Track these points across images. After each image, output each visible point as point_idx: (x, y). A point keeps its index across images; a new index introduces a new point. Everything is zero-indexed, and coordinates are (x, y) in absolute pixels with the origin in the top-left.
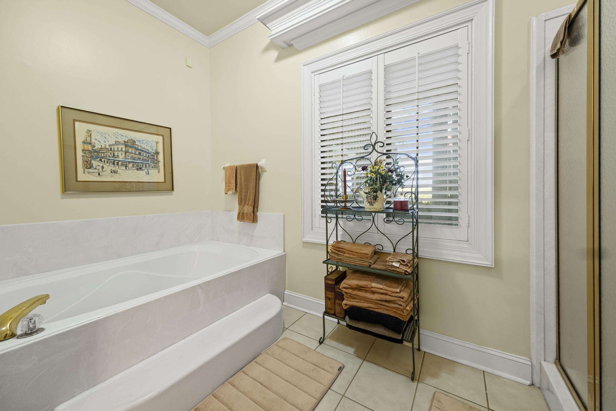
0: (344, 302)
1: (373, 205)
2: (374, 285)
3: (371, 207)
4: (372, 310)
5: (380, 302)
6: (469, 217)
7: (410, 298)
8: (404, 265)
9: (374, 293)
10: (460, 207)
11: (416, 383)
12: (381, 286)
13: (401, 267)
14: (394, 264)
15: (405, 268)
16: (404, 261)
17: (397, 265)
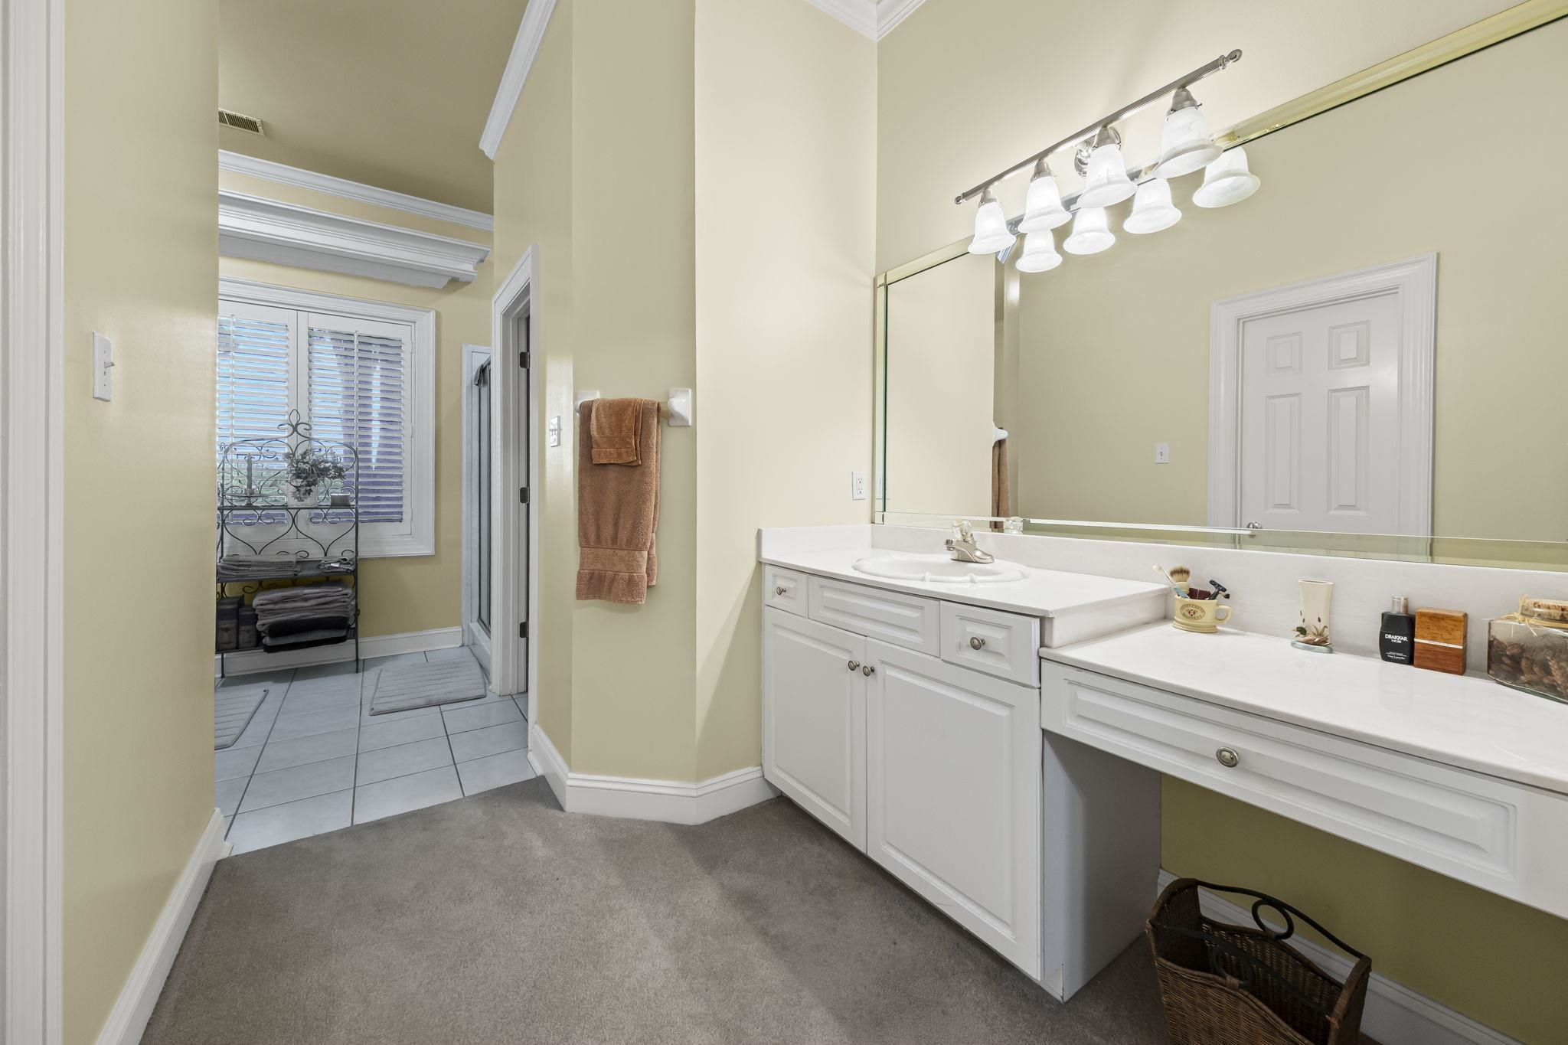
0: (259, 623)
1: (303, 501)
2: (306, 591)
3: (302, 503)
4: (306, 618)
5: (316, 607)
6: (412, 511)
7: (353, 596)
8: (345, 564)
9: (306, 600)
10: (405, 502)
11: (361, 674)
12: (318, 590)
13: (342, 566)
14: (332, 565)
15: (346, 567)
16: (345, 560)
17: (337, 565)
